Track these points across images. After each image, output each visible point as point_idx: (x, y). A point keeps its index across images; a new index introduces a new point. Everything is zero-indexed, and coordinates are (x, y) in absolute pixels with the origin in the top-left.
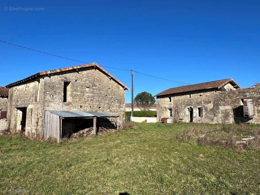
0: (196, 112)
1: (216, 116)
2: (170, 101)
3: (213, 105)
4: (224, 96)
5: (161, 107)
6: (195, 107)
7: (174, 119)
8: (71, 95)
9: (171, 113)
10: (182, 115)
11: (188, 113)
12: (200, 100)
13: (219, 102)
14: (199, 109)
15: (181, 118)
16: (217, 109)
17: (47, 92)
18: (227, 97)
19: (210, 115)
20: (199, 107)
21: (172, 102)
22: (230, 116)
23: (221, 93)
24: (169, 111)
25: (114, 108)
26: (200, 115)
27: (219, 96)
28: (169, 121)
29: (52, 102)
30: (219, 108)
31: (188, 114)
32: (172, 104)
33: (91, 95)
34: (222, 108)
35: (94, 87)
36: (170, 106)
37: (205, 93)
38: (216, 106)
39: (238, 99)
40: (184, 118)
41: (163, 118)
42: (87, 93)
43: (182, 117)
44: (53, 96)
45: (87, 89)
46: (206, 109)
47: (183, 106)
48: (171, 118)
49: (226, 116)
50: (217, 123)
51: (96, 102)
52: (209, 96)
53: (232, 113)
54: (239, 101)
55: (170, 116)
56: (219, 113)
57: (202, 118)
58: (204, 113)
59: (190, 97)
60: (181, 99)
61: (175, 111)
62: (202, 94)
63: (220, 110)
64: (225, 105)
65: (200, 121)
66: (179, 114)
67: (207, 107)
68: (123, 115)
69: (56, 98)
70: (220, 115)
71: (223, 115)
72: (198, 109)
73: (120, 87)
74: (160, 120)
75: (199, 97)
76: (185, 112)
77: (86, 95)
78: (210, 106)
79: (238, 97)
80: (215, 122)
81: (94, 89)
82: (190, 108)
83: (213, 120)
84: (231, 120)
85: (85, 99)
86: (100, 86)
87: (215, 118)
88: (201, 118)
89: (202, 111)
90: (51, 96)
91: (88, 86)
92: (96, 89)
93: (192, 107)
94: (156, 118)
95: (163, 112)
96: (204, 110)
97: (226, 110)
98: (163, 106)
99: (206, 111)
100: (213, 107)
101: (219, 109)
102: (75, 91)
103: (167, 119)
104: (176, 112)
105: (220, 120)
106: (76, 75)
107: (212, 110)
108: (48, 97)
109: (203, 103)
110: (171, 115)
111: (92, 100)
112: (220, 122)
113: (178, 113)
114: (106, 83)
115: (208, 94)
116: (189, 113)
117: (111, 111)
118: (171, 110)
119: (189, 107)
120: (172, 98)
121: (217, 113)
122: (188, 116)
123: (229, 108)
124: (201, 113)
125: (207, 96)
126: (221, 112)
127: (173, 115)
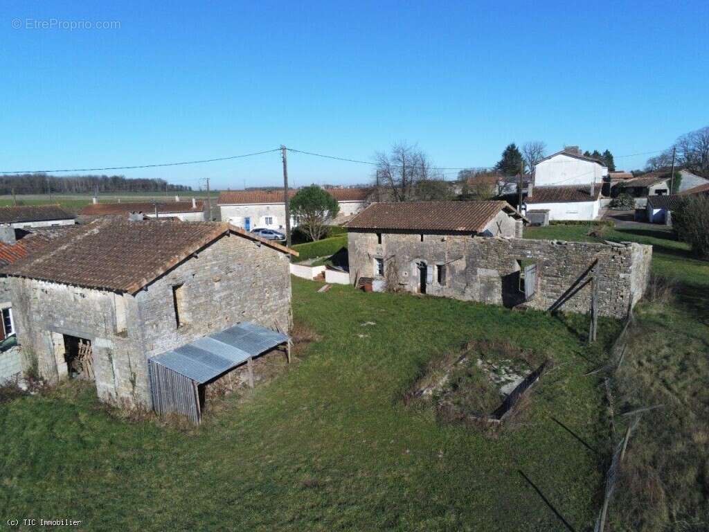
0: (432, 273)
1: (471, 287)
2: (380, 242)
3: (467, 265)
4: (488, 249)
5: (359, 253)
6: (431, 262)
7: (388, 281)
8: (189, 310)
9: (381, 266)
10: (404, 275)
11: (416, 272)
12: (441, 250)
13: (478, 260)
14: (439, 267)
15: (401, 282)
16: (473, 274)
17: (147, 323)
18: (492, 251)
19: (459, 283)
20: (439, 263)
21: (383, 245)
22: (496, 290)
23: (482, 243)
24: (376, 263)
25: (271, 304)
26: (439, 280)
27: (478, 247)
28: (377, 286)
29: (157, 337)
30: (476, 271)
31: (416, 274)
32: (384, 249)
33: (225, 293)
34: (481, 272)
35: (230, 275)
36: (378, 253)
37: (452, 236)
38: (472, 266)
39: (511, 259)
40: (408, 283)
41: (363, 276)
42: (218, 292)
43: (403, 279)
44: (157, 326)
45: (217, 285)
46: (452, 270)
47: (407, 257)
48: (381, 279)
49: (489, 288)
50: (471, 299)
51: (235, 306)
52: (458, 244)
53: (499, 285)
54: (514, 263)
55: (378, 272)
56: (476, 281)
57: (445, 287)
58: (448, 278)
59: (422, 240)
60: (404, 242)
61: (389, 265)
62: (446, 237)
63: (478, 276)
64: (487, 268)
65: (439, 291)
66: (399, 273)
67: (454, 267)
68: (289, 312)
69: (163, 328)
70: (477, 286)
71: (482, 285)
72: (436, 267)
73: (279, 253)
74: (358, 281)
75: (440, 242)
76: (410, 271)
77: (217, 297)
78: (461, 265)
79: (513, 255)
80: (467, 298)
81: (229, 280)
82: (422, 262)
83: (463, 293)
84: (497, 298)
85: (215, 306)
86: (240, 268)
87: (468, 290)
88: (441, 287)
89: (445, 273)
90: (155, 326)
91: (218, 279)
92: (233, 278)
93: (426, 261)
94: (347, 275)
95: (363, 265)
96: (448, 271)
97: (489, 277)
98: (363, 250)
99: (452, 274)
100: (466, 268)
101: (476, 274)
102: (196, 297)
103: (371, 279)
104: (392, 268)
105: (477, 294)
106: (192, 263)
107: (464, 273)
108: (150, 332)
109: (446, 256)
110: (381, 272)
111: (228, 304)
112: (477, 299)
113: (396, 271)
114: (252, 257)
115: (458, 239)
116: (419, 271)
117: (265, 312)
118: (380, 260)
119: (419, 261)
120: (383, 237)
121: (472, 280)
122: (417, 279)
123: (494, 273)
124: (442, 276)
125: (456, 243)
126: (479, 279)
127: (385, 272)
